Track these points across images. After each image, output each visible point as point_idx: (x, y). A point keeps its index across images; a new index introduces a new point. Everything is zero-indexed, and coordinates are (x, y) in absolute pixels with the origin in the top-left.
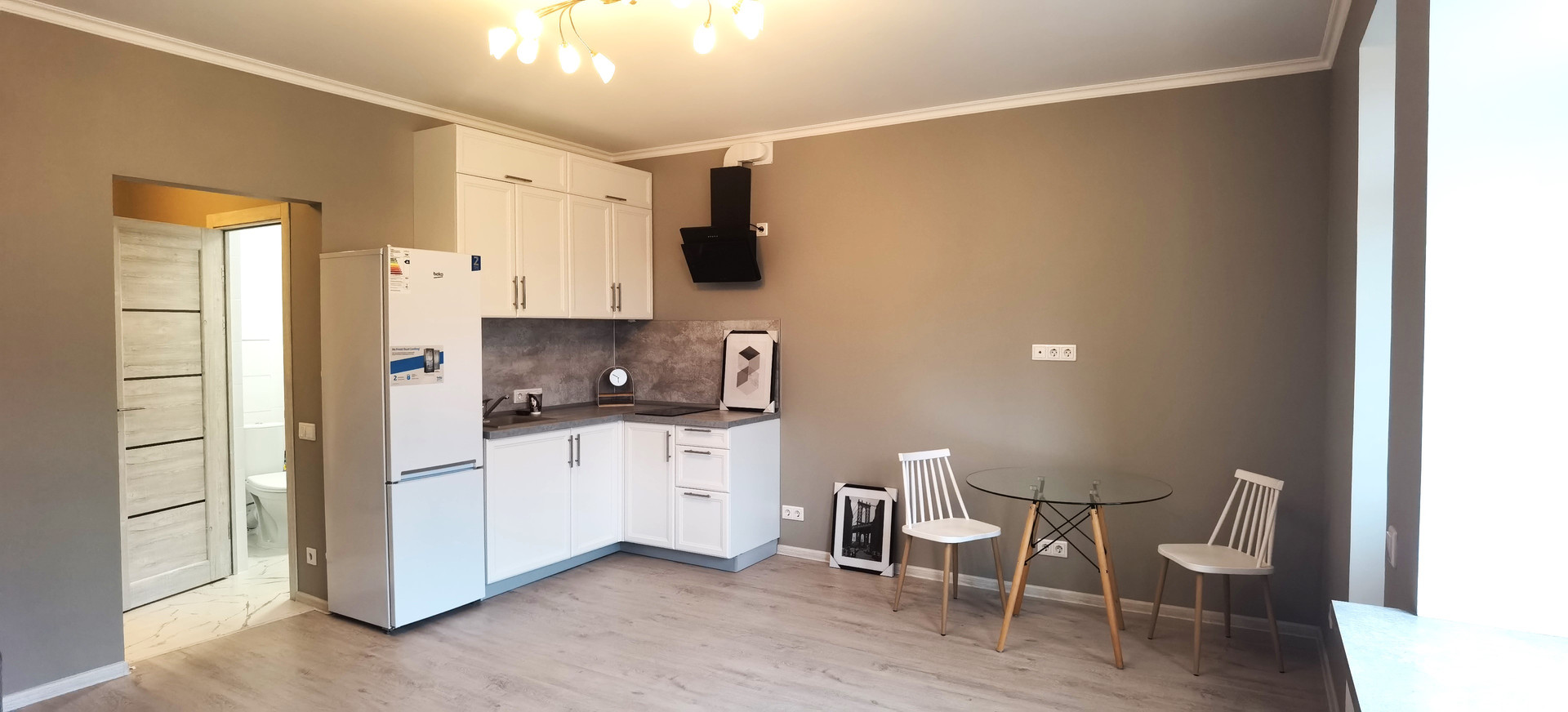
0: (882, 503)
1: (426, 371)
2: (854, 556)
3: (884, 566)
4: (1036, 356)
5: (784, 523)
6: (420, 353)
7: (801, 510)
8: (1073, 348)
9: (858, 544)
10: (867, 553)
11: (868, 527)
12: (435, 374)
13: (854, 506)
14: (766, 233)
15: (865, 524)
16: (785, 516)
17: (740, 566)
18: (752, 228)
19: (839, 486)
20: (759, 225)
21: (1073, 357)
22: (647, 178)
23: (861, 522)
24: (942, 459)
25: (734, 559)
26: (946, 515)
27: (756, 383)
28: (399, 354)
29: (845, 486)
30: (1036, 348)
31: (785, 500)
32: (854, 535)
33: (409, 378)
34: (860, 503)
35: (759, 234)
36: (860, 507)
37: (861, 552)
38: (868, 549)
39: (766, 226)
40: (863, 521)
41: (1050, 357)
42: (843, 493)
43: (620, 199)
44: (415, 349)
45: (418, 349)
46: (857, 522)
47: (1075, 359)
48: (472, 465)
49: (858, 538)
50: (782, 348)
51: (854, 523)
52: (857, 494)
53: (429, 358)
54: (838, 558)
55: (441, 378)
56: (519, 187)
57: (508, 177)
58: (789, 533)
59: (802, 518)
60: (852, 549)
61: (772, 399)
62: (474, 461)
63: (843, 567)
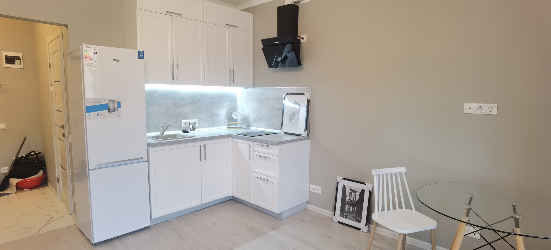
0: (363, 191)
1: (109, 112)
2: (346, 218)
3: (362, 225)
4: (466, 110)
5: (311, 194)
6: (106, 102)
7: (320, 188)
8: (495, 106)
9: (349, 212)
10: (353, 217)
11: (355, 203)
12: (116, 113)
13: (348, 191)
14: (305, 40)
15: (353, 201)
16: (311, 190)
17: (284, 217)
18: (298, 38)
19: (339, 179)
20: (302, 36)
21: (494, 112)
22: (250, 16)
23: (351, 200)
24: (401, 174)
25: (281, 213)
26: (401, 207)
27: (298, 120)
28: (91, 102)
29: (343, 179)
30: (467, 105)
31: (311, 181)
32: (347, 206)
33: (98, 115)
34: (351, 190)
35: (302, 41)
36: (351, 192)
37: (350, 216)
38: (354, 215)
39: (305, 36)
40: (352, 200)
41: (477, 112)
42: (342, 183)
43: (235, 26)
44: (102, 100)
45: (104, 100)
46: (349, 199)
47: (496, 113)
48: (141, 160)
49: (349, 209)
50: (311, 103)
51: (347, 200)
52: (350, 185)
53: (111, 105)
54: (338, 217)
55: (119, 115)
56: (175, 18)
57: (167, 12)
58: (313, 199)
59: (320, 192)
60: (345, 214)
61: (306, 129)
62: (142, 158)
63: (339, 222)
